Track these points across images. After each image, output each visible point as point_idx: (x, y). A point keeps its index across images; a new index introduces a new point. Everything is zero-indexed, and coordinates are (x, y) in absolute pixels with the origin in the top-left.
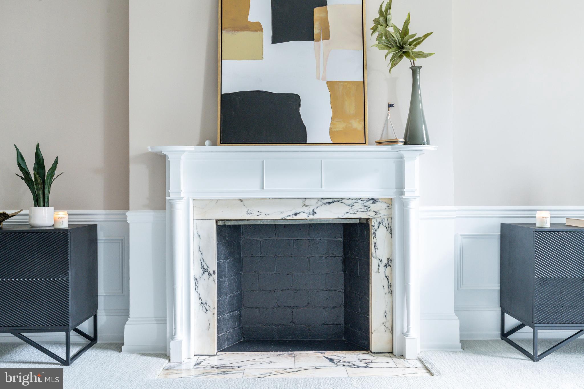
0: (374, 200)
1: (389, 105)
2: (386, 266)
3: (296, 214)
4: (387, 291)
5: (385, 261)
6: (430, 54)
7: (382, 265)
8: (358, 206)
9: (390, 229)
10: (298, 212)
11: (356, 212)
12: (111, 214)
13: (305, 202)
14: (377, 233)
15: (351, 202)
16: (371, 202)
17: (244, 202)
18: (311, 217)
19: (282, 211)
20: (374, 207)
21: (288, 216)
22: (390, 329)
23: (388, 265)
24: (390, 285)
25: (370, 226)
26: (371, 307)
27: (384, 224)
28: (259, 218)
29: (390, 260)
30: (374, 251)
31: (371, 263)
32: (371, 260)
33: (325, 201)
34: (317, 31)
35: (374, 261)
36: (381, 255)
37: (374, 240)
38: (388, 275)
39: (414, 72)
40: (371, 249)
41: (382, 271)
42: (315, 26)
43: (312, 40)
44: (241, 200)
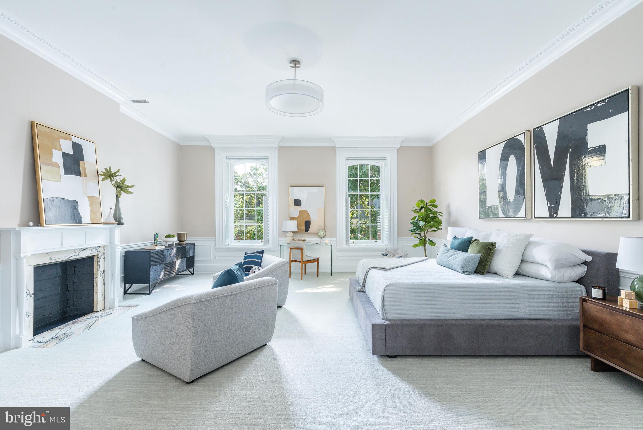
0: (99, 247)
2: (103, 274)
3: (71, 257)
4: (103, 284)
5: (102, 272)
6: (133, 193)
7: (101, 274)
8: (94, 250)
9: (104, 258)
11: (94, 253)
13: (75, 251)
14: (100, 260)
15: (91, 249)
16: (98, 247)
18: (77, 257)
19: (65, 256)
20: (100, 250)
21: (68, 258)
22: (103, 299)
23: (104, 273)
24: (104, 281)
25: (95, 258)
26: (97, 293)
27: (103, 256)
28: (56, 261)
29: (104, 271)
30: (99, 268)
31: (97, 274)
32: (96, 273)
33: (82, 249)
34: (81, 172)
35: (99, 273)
36: (101, 269)
37: (99, 264)
38: (103, 277)
39: (117, 196)
40: (96, 268)
41: (101, 276)
42: (81, 170)
43: (80, 176)
44: (47, 253)
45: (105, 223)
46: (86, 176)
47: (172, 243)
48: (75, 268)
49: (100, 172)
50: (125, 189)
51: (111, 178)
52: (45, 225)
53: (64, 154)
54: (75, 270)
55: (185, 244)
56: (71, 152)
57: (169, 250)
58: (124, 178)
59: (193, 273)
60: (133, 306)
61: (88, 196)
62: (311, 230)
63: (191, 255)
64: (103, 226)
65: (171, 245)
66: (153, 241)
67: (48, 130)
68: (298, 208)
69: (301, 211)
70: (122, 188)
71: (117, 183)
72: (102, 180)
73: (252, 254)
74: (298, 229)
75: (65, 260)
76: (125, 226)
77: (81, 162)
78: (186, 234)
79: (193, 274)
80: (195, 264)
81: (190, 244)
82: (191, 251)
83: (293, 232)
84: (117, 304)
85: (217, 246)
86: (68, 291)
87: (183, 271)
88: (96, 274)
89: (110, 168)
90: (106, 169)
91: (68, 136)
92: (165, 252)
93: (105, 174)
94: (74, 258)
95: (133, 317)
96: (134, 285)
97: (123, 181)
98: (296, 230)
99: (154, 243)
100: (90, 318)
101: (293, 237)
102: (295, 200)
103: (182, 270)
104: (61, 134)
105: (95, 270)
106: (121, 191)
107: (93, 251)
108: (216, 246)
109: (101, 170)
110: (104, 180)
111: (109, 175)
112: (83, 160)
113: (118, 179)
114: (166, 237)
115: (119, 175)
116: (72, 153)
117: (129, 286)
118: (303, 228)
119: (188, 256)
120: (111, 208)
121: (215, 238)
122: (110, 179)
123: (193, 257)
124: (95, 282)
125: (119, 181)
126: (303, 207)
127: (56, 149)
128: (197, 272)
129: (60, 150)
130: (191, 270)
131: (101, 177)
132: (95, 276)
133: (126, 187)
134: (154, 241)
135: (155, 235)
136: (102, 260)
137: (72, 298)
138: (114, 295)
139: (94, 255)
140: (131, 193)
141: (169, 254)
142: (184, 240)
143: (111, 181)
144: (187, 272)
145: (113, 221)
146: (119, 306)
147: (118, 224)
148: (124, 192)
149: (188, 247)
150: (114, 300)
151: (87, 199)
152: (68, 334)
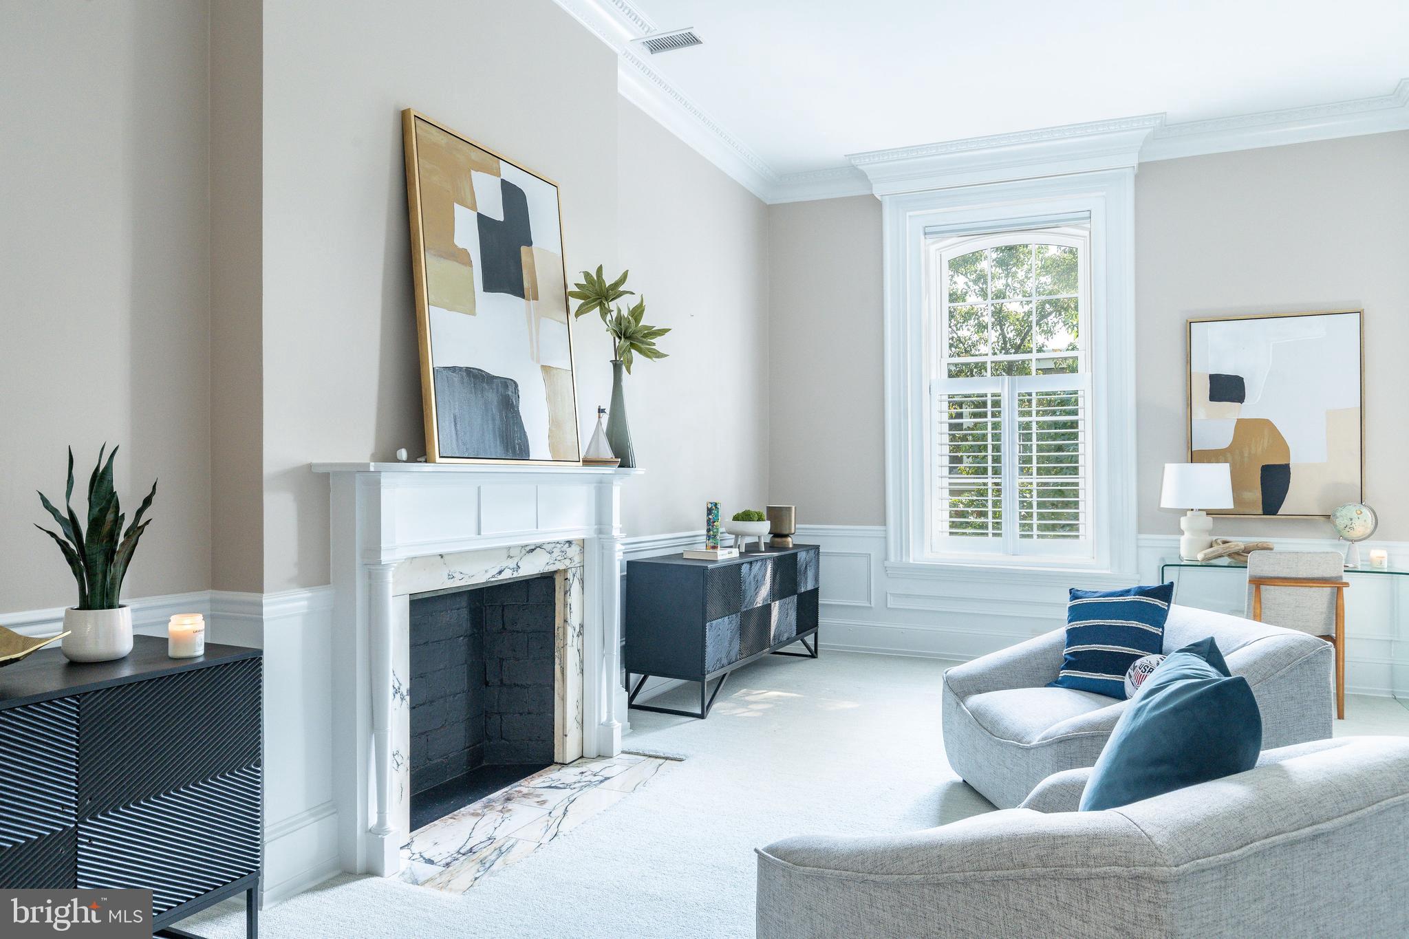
0: (570, 543)
1: (599, 409)
2: (578, 636)
3: (500, 573)
4: (579, 671)
5: (577, 630)
6: (666, 356)
7: (575, 635)
8: (557, 553)
9: (582, 581)
10: (503, 568)
11: (556, 562)
12: (151, 608)
13: (508, 552)
14: (572, 590)
15: (549, 548)
16: (568, 545)
17: (445, 557)
18: (515, 575)
19: (486, 570)
20: (570, 552)
21: (492, 577)
22: (581, 722)
23: (580, 634)
24: (582, 662)
25: (559, 580)
26: (563, 699)
27: (578, 575)
28: (462, 583)
29: (582, 627)
30: (569, 616)
31: (565, 634)
32: (561, 630)
33: (528, 549)
34: (526, 284)
35: (570, 631)
36: (575, 620)
37: (569, 601)
38: (580, 647)
39: (617, 367)
40: (559, 614)
41: (575, 644)
42: (524, 276)
43: (523, 296)
44: (442, 556)
45: (587, 462)
46: (536, 298)
47: (755, 540)
48: (503, 610)
49: (572, 288)
50: (643, 342)
51: (601, 304)
52: (438, 460)
53: (483, 221)
54: (505, 615)
55: (791, 546)
56: (499, 216)
57: (754, 565)
58: (637, 302)
59: (813, 648)
60: (667, 758)
61: (542, 366)
62: (1289, 506)
63: (810, 587)
64: (578, 468)
65: (752, 548)
66: (705, 532)
67: (442, 139)
68: (1230, 412)
69: (1241, 423)
70: (634, 339)
71: (619, 320)
72: (577, 315)
73: (1120, 599)
74: (1236, 500)
75: (487, 582)
76: (638, 471)
77: (523, 249)
78: (793, 509)
79: (814, 655)
80: (822, 620)
81: (808, 548)
82: (808, 572)
83: (1209, 513)
84: (618, 744)
85: (892, 558)
86: (487, 684)
87: (790, 641)
88: (561, 634)
89: (600, 269)
90: (587, 275)
91: (491, 159)
92: (745, 568)
93: (587, 293)
94: (507, 575)
95: (760, 849)
96: (651, 678)
97: (638, 312)
98: (1227, 503)
99: (709, 537)
100: (550, 787)
101: (1211, 533)
102: (1215, 379)
103: (785, 638)
104: (475, 155)
105: (558, 621)
106: (630, 351)
107: (555, 555)
108: (886, 559)
109: (575, 279)
110: (582, 313)
111: (597, 294)
112: (530, 243)
113: (622, 306)
114: (736, 518)
115: (627, 292)
116: (502, 219)
117: (638, 680)
118: (1255, 494)
119: (803, 590)
120: (601, 411)
121: (882, 528)
122: (601, 309)
123: (815, 592)
124: (557, 661)
125: (625, 313)
126: (1249, 409)
127: (462, 203)
128: (827, 646)
129: (474, 207)
130: (810, 639)
131: (575, 303)
132: (558, 643)
133: (645, 336)
134: (708, 530)
135: (710, 511)
136: (575, 587)
137: (496, 708)
138: (609, 712)
139: (555, 572)
140: (659, 355)
141: (754, 578)
142: (787, 532)
143: (605, 312)
144: (798, 647)
145: (608, 454)
146: (623, 752)
147: (620, 466)
148: (640, 351)
149: (802, 556)
150: (607, 727)
151: (539, 375)
152: (501, 843)
